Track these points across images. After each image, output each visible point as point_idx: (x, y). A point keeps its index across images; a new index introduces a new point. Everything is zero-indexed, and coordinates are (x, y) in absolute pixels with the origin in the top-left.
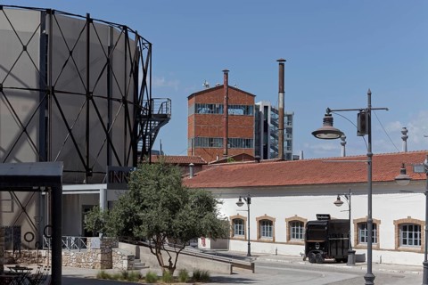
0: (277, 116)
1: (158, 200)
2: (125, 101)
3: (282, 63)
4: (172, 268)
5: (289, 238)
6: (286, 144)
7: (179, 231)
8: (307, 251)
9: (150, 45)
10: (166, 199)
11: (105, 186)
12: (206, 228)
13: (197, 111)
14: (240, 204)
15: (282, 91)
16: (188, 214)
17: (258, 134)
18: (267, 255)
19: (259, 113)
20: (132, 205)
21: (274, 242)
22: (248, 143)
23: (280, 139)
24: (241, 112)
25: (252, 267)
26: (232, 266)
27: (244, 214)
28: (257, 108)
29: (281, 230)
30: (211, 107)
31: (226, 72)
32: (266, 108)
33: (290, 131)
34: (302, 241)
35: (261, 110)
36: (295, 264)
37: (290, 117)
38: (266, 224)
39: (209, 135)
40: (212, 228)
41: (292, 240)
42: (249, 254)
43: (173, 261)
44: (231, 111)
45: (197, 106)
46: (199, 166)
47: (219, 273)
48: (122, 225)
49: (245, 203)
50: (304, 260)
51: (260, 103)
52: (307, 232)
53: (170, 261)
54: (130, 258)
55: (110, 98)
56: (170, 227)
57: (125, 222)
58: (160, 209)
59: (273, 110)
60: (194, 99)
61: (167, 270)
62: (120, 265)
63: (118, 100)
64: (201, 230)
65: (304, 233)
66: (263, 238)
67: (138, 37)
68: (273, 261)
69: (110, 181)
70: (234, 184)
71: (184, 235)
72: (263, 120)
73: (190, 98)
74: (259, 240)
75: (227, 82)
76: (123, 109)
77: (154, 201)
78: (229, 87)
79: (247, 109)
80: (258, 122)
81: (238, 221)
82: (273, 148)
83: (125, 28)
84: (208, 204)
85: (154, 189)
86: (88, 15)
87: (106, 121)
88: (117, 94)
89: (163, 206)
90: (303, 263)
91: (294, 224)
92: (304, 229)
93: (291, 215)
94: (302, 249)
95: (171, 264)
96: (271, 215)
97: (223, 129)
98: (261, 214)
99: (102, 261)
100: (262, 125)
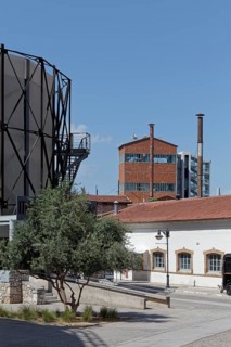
0: (196, 164)
1: (58, 228)
2: (41, 134)
3: (200, 117)
4: (74, 305)
5: (207, 271)
6: (204, 188)
7: (79, 263)
8: (225, 283)
9: (70, 81)
10: (66, 227)
11: (15, 217)
12: (112, 259)
13: (126, 160)
14: (159, 237)
15: (201, 141)
16: (91, 244)
17: (180, 179)
18: (186, 287)
19: (181, 162)
20: (30, 235)
21: (192, 274)
22: (171, 187)
23: (199, 183)
24: (165, 160)
25: (168, 301)
26: (146, 301)
27: (163, 248)
28: (179, 157)
29: (199, 262)
30: (139, 156)
31: (152, 126)
32: (187, 157)
33: (207, 177)
34: (220, 273)
35: (183, 158)
36: (213, 296)
37: (207, 164)
38: (184, 257)
39: (137, 181)
40: (119, 260)
41: (210, 272)
42: (168, 286)
43: (76, 297)
44: (156, 160)
45: (127, 155)
46: (123, 204)
47: (132, 308)
48: (19, 257)
49: (164, 236)
50: (222, 292)
51: (181, 153)
52: (225, 264)
53: (72, 297)
54: (40, 292)
55: (26, 130)
56: (69, 259)
57: (23, 254)
58: (58, 238)
59: (193, 159)
60: (124, 149)
61: (70, 307)
62: (31, 300)
63: (35, 133)
64: (105, 263)
65: (221, 266)
66: (182, 270)
67: (56, 71)
68: (192, 293)
69: (19, 212)
70: (154, 219)
71: (87, 268)
72: (184, 167)
73: (120, 148)
74: (178, 272)
75: (152, 135)
76: (40, 141)
77: (53, 229)
78: (154, 139)
79: (170, 158)
80: (180, 169)
81: (158, 254)
82: (192, 191)
83: (41, 60)
84: (116, 234)
85: (54, 216)
86: (3, 46)
87: (22, 154)
88: (33, 127)
89: (63, 235)
90: (221, 295)
91: (212, 257)
92: (222, 261)
93: (208, 248)
94: (220, 281)
95: (74, 300)
96: (189, 247)
97: (149, 175)
98: (179, 248)
99: (12, 296)
100: (183, 171)
